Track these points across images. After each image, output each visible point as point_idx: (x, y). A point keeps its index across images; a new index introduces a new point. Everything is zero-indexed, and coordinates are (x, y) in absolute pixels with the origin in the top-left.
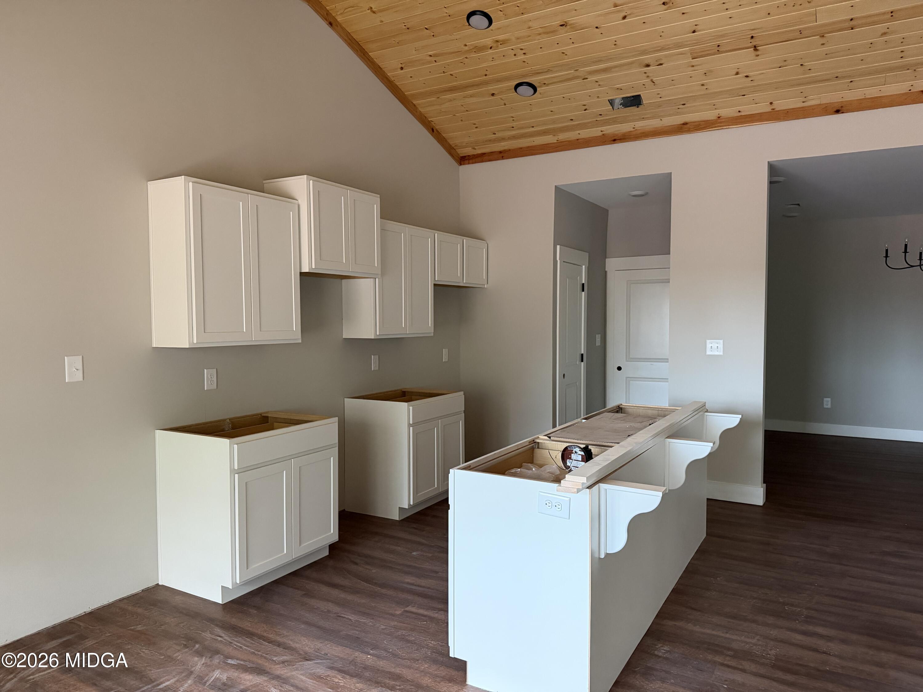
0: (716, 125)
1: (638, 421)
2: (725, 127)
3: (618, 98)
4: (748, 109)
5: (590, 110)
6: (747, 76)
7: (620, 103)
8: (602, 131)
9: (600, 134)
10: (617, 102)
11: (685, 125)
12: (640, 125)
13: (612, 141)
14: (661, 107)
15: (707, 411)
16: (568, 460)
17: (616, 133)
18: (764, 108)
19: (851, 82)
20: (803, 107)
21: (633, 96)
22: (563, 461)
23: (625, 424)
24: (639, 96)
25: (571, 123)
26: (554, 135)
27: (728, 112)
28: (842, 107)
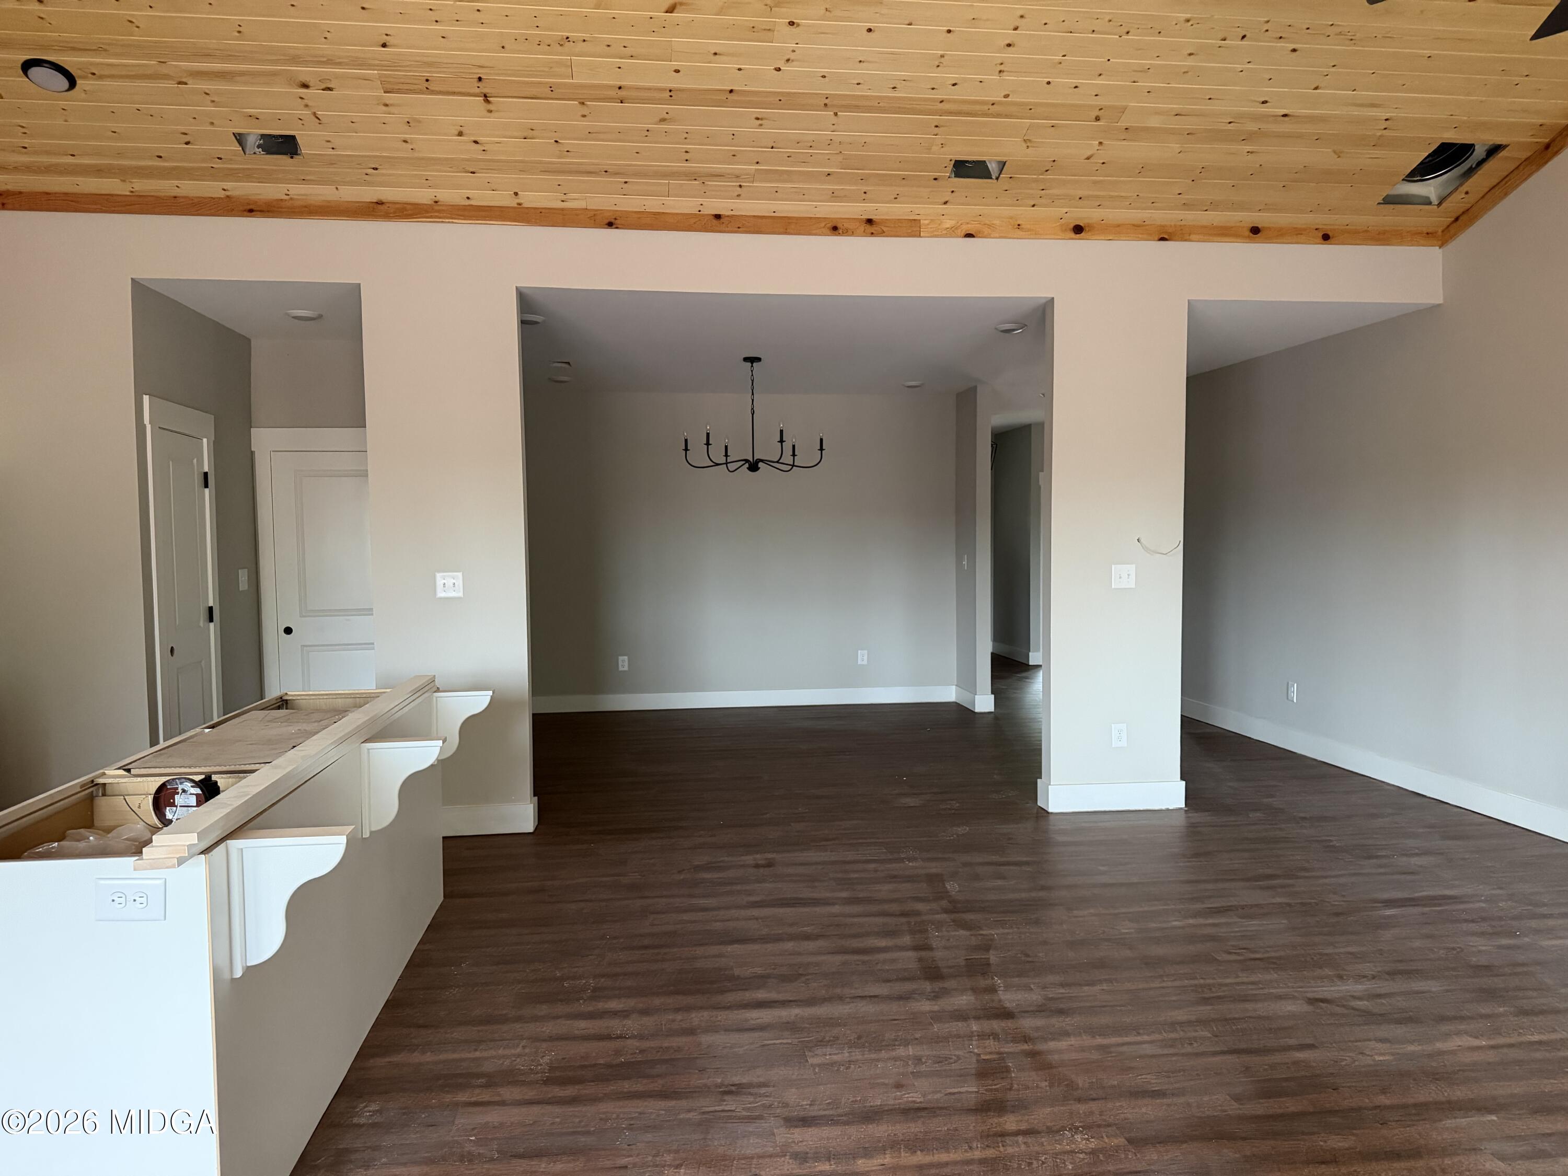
0: (432, 214)
1: (314, 720)
2: (447, 220)
3: (254, 133)
4: (483, 198)
5: (195, 145)
6: (476, 142)
7: (257, 144)
8: (224, 190)
9: (222, 194)
10: (252, 141)
11: (380, 206)
12: (298, 191)
13: (245, 211)
14: (335, 166)
15: (438, 690)
16: (168, 808)
17: (253, 197)
18: (503, 199)
19: (626, 182)
20: (562, 209)
21: (281, 136)
22: (157, 812)
23: (290, 728)
24: (293, 137)
25: (157, 164)
26: (124, 181)
27: (450, 196)
28: (616, 219)
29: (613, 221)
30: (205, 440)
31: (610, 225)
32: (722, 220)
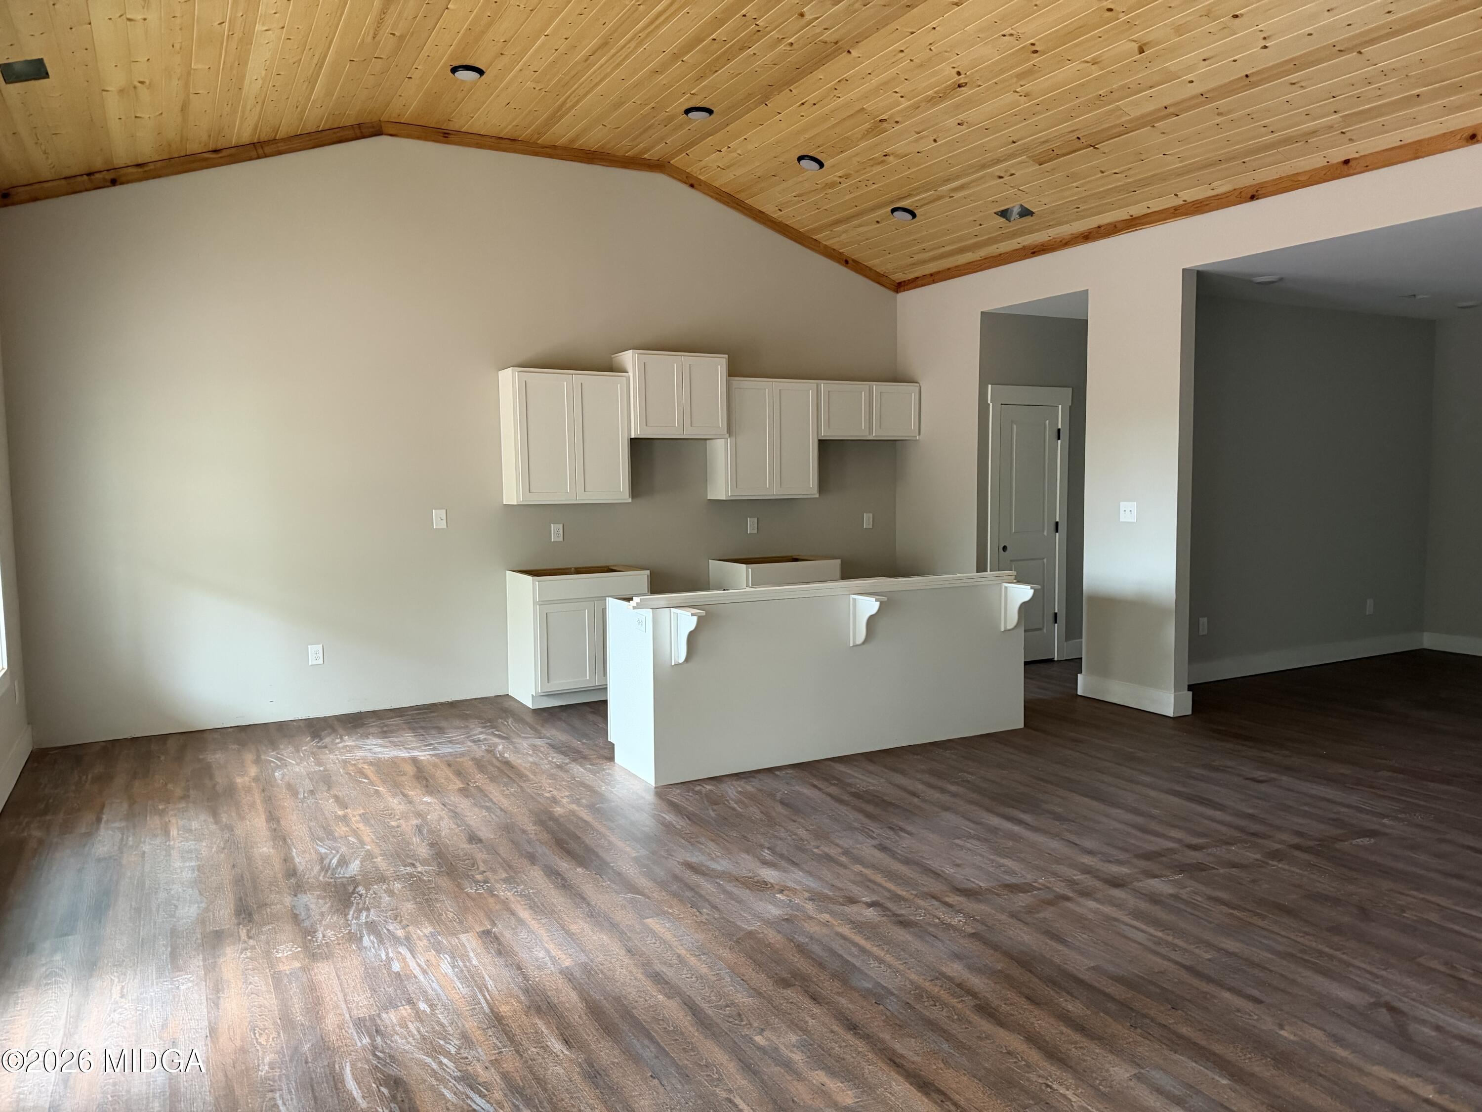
4: (1156, 204)
5: (985, 225)
6: (1116, 173)
8: (1018, 244)
9: (1020, 246)
11: (1100, 228)
13: (1031, 253)
14: (1056, 213)
17: (1035, 244)
18: (1171, 201)
20: (1217, 196)
24: (1025, 206)
25: (979, 240)
26: (975, 252)
27: (1137, 210)
28: (1257, 191)
29: (1255, 193)
30: (1060, 406)
31: (1253, 198)
32: (1350, 164)
